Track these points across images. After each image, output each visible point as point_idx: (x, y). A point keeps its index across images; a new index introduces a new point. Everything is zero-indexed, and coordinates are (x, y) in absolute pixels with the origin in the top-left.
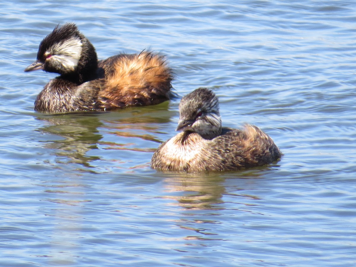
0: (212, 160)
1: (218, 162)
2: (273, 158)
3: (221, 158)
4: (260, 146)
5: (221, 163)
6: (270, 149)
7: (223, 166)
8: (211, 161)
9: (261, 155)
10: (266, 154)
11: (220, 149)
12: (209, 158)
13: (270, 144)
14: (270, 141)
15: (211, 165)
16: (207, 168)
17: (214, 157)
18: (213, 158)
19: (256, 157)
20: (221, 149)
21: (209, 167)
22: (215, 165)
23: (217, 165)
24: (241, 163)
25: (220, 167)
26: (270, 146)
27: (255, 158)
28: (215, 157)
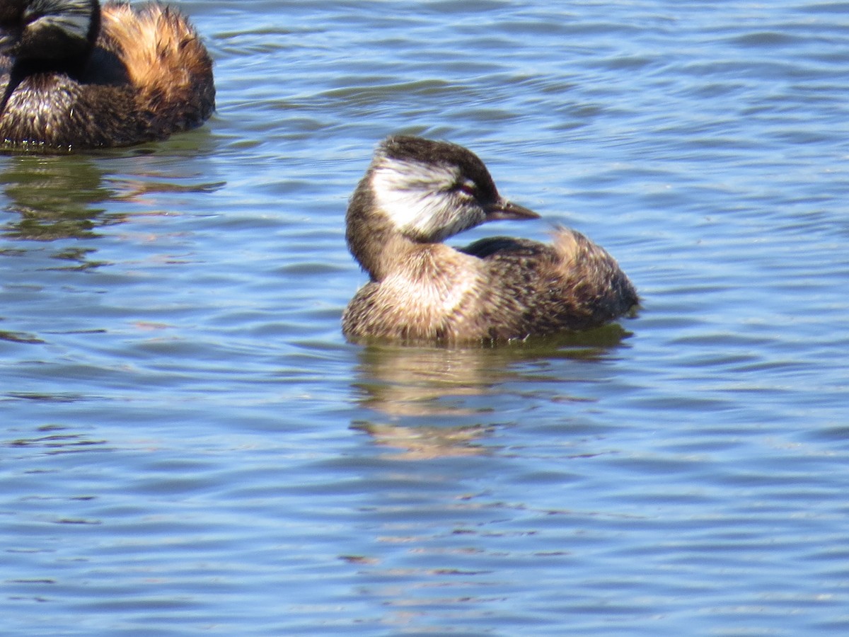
0: (504, 313)
1: (515, 317)
2: (621, 302)
3: (521, 308)
4: (591, 275)
5: (524, 320)
6: (613, 283)
7: (527, 326)
8: (501, 314)
9: (598, 296)
10: (607, 293)
11: (517, 287)
12: (496, 308)
13: (613, 270)
14: (610, 262)
15: (500, 325)
16: (493, 332)
17: (507, 306)
18: (507, 309)
19: (588, 301)
20: (519, 287)
21: (498, 328)
22: (510, 323)
23: (514, 325)
24: (560, 316)
25: (521, 329)
26: (613, 276)
27: (587, 303)
28: (510, 305)
